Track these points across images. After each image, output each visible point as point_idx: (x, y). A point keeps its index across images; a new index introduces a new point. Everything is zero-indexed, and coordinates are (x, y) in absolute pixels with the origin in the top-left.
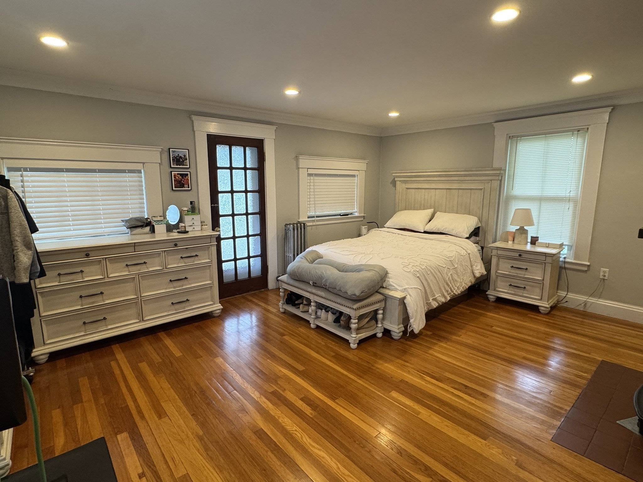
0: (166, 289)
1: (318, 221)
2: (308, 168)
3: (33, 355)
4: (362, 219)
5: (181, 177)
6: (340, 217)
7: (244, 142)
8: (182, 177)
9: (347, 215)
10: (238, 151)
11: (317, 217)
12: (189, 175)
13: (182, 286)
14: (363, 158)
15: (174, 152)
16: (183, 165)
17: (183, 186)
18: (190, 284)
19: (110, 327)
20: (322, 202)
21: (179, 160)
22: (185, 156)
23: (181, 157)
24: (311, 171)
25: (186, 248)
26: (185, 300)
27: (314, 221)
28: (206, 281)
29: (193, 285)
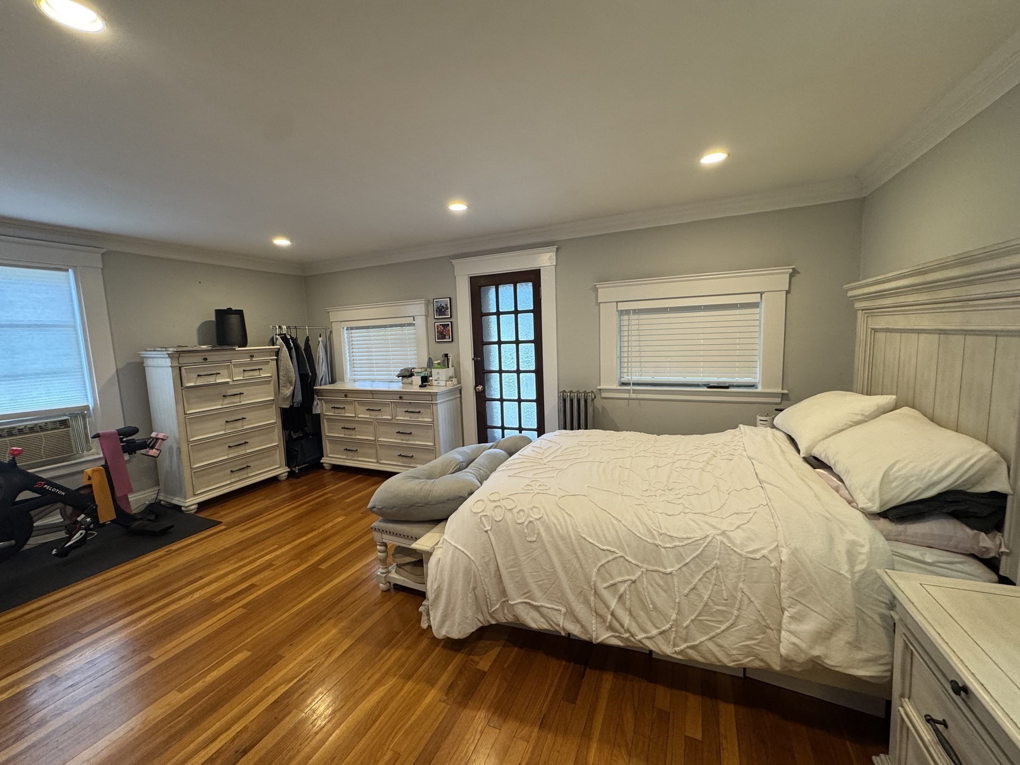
0: (396, 439)
1: (634, 391)
2: (617, 302)
3: (321, 461)
4: (778, 400)
5: (442, 328)
6: (706, 389)
7: (514, 278)
8: (444, 328)
9: (727, 387)
10: (506, 290)
11: (634, 384)
12: (450, 325)
13: (408, 440)
14: (777, 263)
15: (437, 302)
16: (445, 315)
17: (444, 338)
18: (415, 441)
19: (360, 459)
20: (658, 359)
21: (441, 310)
22: (446, 305)
23: (443, 307)
24: (623, 306)
25: (410, 403)
26: (411, 455)
27: (628, 391)
28: (429, 442)
29: (417, 443)
